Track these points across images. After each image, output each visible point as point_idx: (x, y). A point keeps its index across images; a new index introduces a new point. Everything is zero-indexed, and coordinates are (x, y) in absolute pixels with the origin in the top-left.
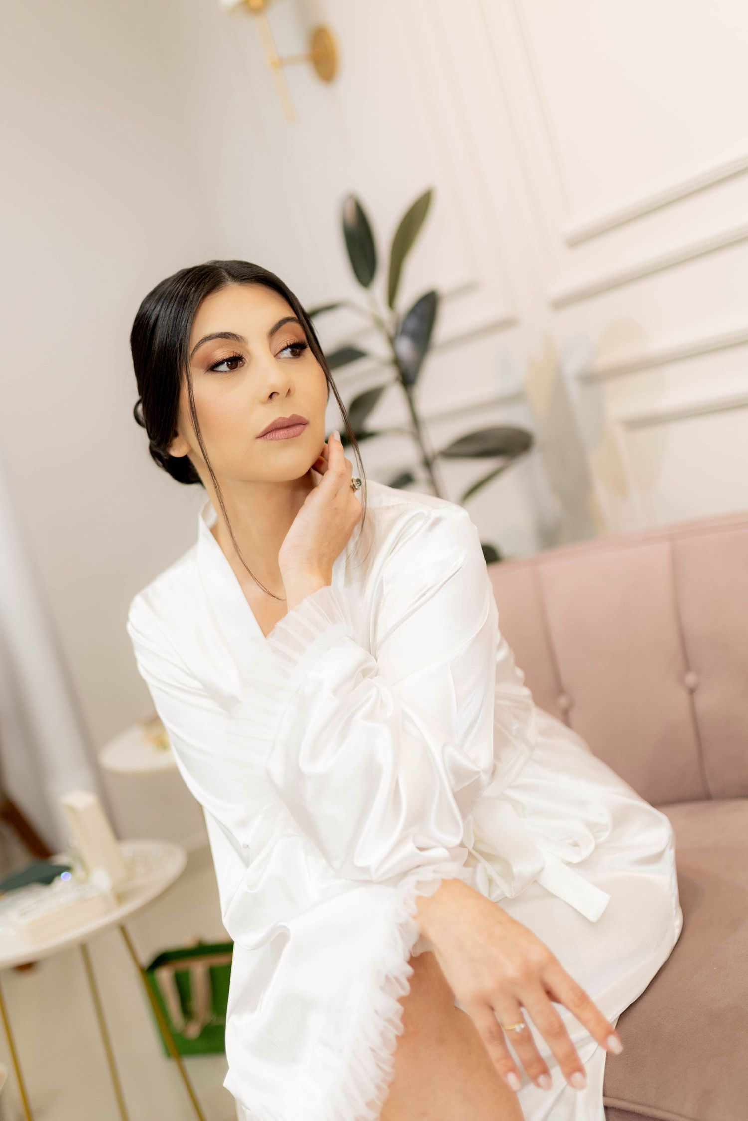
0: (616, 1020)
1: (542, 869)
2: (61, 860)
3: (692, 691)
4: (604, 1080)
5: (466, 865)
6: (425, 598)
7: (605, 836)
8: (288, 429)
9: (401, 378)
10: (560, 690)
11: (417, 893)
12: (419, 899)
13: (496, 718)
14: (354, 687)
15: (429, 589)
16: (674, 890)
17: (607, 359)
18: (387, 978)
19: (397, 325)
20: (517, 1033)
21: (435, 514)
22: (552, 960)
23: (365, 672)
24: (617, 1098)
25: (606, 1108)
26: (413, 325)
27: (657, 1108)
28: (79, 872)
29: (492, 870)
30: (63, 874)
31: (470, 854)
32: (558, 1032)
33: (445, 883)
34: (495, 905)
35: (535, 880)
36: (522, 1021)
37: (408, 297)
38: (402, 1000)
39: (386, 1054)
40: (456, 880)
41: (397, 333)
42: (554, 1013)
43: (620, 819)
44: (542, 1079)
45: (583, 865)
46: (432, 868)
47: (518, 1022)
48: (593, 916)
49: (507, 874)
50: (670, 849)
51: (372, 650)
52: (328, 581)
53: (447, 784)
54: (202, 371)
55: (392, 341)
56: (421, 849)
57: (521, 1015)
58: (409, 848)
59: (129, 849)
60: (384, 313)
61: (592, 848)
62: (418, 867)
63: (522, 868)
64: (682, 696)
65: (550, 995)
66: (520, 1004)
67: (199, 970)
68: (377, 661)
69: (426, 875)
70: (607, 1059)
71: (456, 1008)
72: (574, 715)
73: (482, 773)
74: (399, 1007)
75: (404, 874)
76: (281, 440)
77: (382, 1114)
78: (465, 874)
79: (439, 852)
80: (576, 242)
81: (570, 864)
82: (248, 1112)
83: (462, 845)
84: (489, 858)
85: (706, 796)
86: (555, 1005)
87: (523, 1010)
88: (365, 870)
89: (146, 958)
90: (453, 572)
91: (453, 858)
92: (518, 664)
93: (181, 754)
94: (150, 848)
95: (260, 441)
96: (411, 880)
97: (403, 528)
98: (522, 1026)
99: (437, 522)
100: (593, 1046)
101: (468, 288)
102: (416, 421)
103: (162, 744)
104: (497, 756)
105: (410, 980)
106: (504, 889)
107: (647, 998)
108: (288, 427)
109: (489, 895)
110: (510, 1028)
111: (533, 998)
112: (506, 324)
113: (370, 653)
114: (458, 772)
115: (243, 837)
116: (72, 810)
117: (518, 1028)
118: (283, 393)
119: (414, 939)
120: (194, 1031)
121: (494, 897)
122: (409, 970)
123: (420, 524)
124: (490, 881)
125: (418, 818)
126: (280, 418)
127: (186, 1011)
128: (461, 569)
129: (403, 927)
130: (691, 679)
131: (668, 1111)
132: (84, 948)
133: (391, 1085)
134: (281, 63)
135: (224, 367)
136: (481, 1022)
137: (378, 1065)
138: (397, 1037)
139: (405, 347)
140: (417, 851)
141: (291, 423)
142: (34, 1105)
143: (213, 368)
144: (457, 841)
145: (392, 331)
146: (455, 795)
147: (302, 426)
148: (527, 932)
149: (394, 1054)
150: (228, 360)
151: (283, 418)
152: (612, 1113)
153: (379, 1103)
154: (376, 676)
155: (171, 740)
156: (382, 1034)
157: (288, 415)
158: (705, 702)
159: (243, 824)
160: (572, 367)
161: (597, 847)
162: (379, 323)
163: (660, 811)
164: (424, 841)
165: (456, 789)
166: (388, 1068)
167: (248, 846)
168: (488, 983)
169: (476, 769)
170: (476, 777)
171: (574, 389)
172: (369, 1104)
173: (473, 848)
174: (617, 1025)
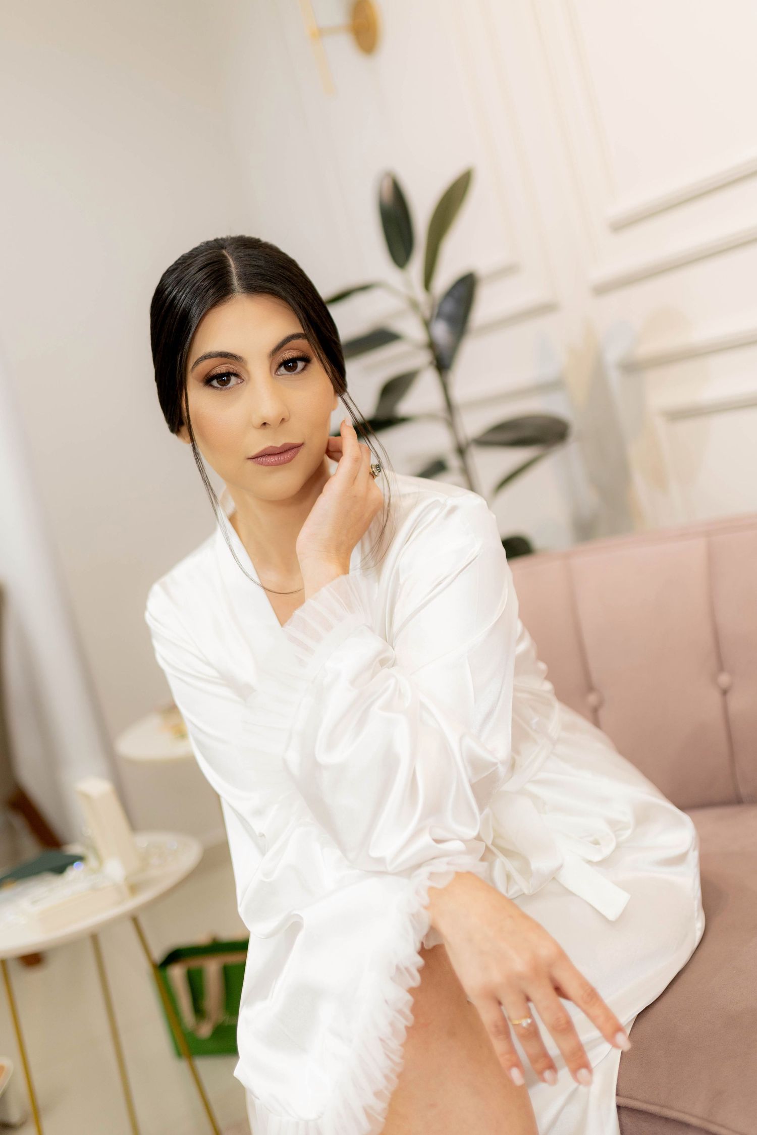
0: (632, 1020)
1: (561, 867)
2: (74, 849)
3: (725, 692)
4: (618, 1080)
5: (482, 859)
6: (441, 587)
7: (628, 833)
9: (435, 362)
10: (590, 688)
11: (429, 883)
12: (431, 889)
13: (515, 709)
14: (373, 677)
15: (445, 578)
16: (698, 894)
17: (648, 348)
18: (398, 968)
19: (433, 307)
20: (524, 1028)
21: (451, 502)
22: (562, 955)
23: (383, 662)
24: (629, 1098)
25: (619, 1107)
26: (449, 307)
27: (671, 1108)
28: (92, 862)
29: (511, 866)
30: (75, 864)
31: (487, 848)
32: (565, 1028)
33: (458, 875)
34: (510, 901)
35: (553, 877)
36: (530, 1016)
37: (444, 279)
38: (411, 991)
39: (395, 1044)
40: (469, 873)
41: (432, 316)
42: (562, 1009)
43: (643, 817)
44: (547, 1074)
45: (604, 863)
46: (445, 860)
47: (526, 1017)
48: (611, 915)
49: (526, 870)
50: (694, 850)
51: (388, 638)
52: (345, 570)
53: (465, 776)
54: (200, 384)
55: (427, 324)
56: (438, 841)
57: (529, 1010)
58: (425, 839)
59: (143, 840)
60: (420, 294)
61: (613, 846)
62: (434, 858)
63: (541, 864)
64: (715, 697)
65: (559, 991)
66: (528, 999)
67: (212, 968)
68: (393, 649)
69: (440, 866)
70: (621, 1059)
71: (468, 1002)
72: (603, 714)
73: (499, 765)
74: (409, 998)
75: (419, 866)
77: (390, 1105)
78: (480, 868)
79: (456, 845)
80: (620, 226)
81: (589, 862)
82: (257, 1102)
83: (478, 838)
84: (508, 853)
85: (736, 800)
86: (564, 1001)
87: (531, 1005)
88: (380, 861)
89: (158, 954)
90: (470, 561)
91: (469, 852)
92: (540, 657)
93: (199, 744)
94: (167, 840)
95: (250, 463)
96: (424, 871)
97: (419, 515)
98: (529, 1021)
100: (606, 1047)
101: (508, 271)
102: (449, 406)
103: (180, 733)
104: (515, 749)
105: (421, 971)
106: (522, 885)
108: (279, 454)
109: (507, 892)
110: (517, 1022)
111: (542, 994)
112: (546, 309)
113: (386, 641)
114: (475, 764)
115: (259, 826)
116: (86, 797)
117: (525, 1022)
118: (274, 423)
119: (425, 930)
120: (205, 1030)
121: (511, 894)
122: (420, 961)
123: (435, 512)
124: (508, 877)
125: (434, 809)
126: (271, 446)
127: (198, 1010)
128: (477, 558)
129: (414, 917)
130: (724, 679)
131: (679, 1111)
132: (93, 939)
133: (400, 1076)
134: (321, 33)
136: (487, 1015)
137: (388, 1056)
138: (407, 1028)
139: (441, 331)
140: (434, 843)
141: (281, 450)
142: (41, 1101)
143: (208, 381)
144: (474, 834)
145: (427, 313)
146: (473, 787)
148: (538, 927)
149: (403, 1045)
151: (274, 447)
152: (624, 1114)
153: (388, 1094)
154: (393, 666)
155: (189, 728)
156: (392, 1024)
157: (279, 445)
158: (738, 703)
159: (259, 812)
160: (613, 355)
161: (618, 846)
162: (414, 305)
163: (687, 814)
164: (440, 833)
165: (474, 781)
166: (397, 1059)
167: (263, 835)
168: (496, 976)
169: (495, 761)
170: (494, 768)
171: (614, 377)
172: (378, 1094)
173: (492, 844)
174: (633, 1026)
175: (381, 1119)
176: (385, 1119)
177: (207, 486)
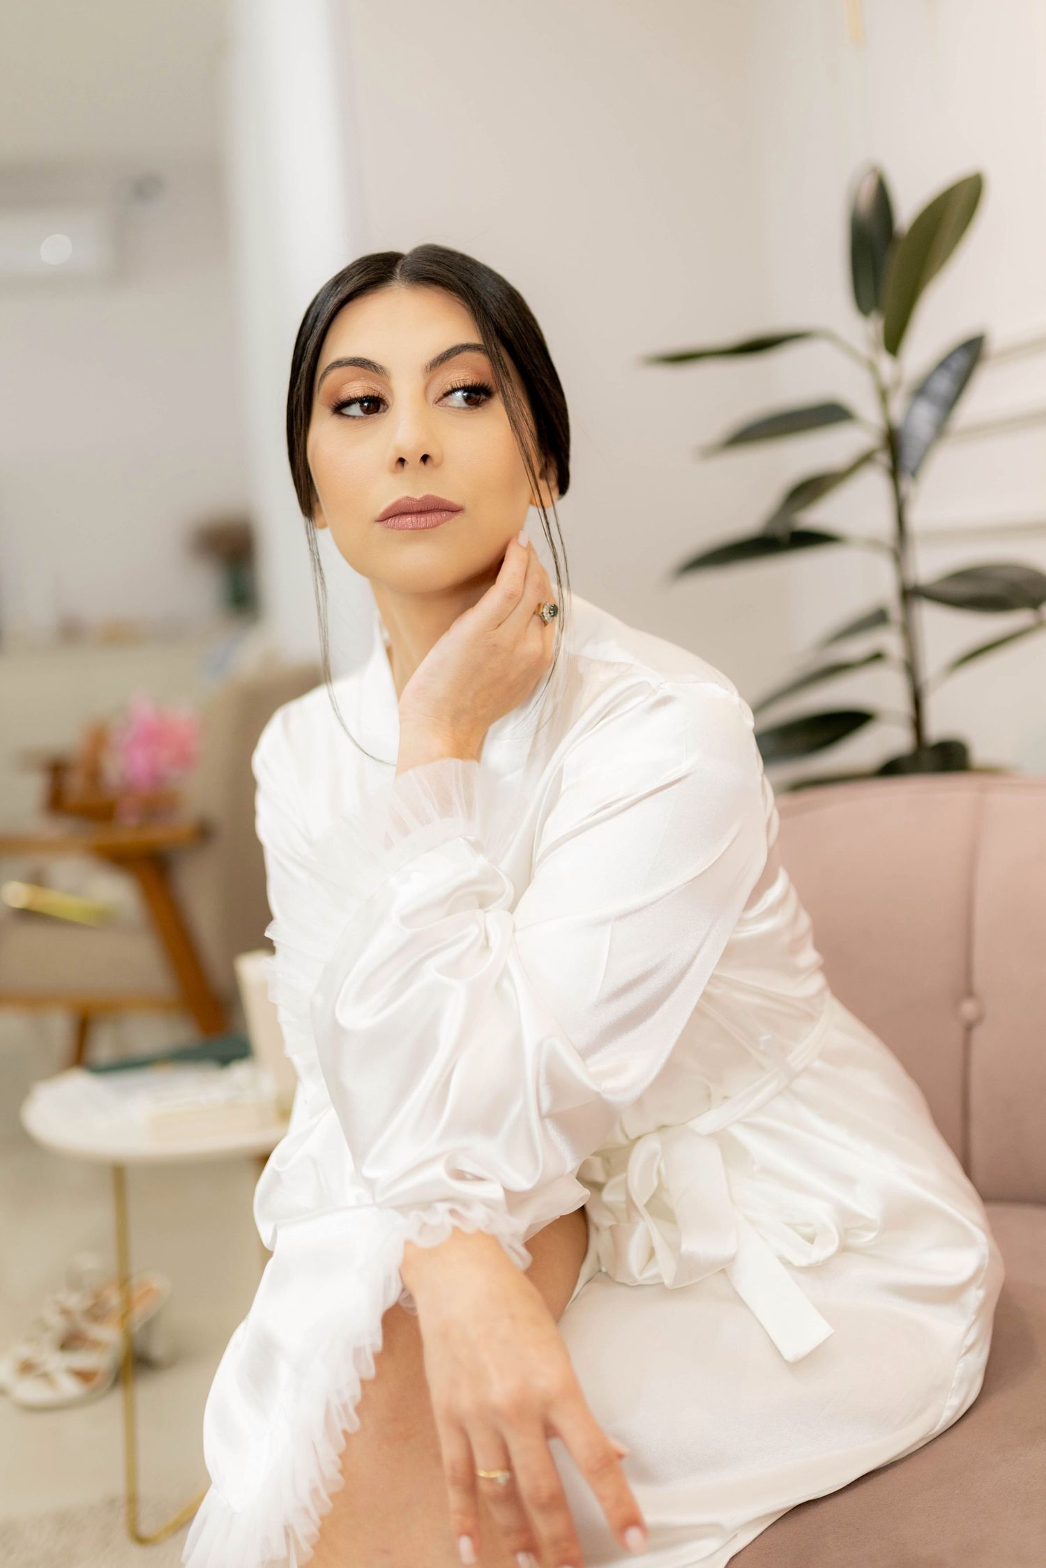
0: (776, 1513)
1: (733, 1259)
8: (419, 516)
10: (969, 992)
12: (409, 1245)
26: (939, 384)
29: (659, 1234)
35: (724, 1269)
38: (363, 1382)
45: (811, 1271)
48: (791, 1352)
54: (328, 412)
56: (460, 1175)
58: (436, 1171)
60: (884, 359)
61: (832, 1249)
63: (697, 1244)
75: (420, 1205)
76: (405, 531)
79: (490, 1191)
81: (787, 1264)
88: (371, 1184)
95: (378, 526)
99: (665, 701)
102: (901, 533)
105: (378, 1358)
106: (665, 1270)
107: (839, 1500)
108: (420, 512)
118: (413, 461)
123: (640, 697)
126: (407, 497)
135: (355, 410)
138: (346, 1434)
140: (449, 1180)
141: (423, 508)
143: (340, 408)
144: (527, 1185)
147: (448, 513)
149: (342, 1456)
150: (361, 401)
151: (412, 499)
157: (418, 496)
161: (841, 1251)
165: (554, 1111)
170: (592, 1099)
174: (774, 1524)
175: (306, 1547)
176: (314, 1547)
177: (315, 571)
